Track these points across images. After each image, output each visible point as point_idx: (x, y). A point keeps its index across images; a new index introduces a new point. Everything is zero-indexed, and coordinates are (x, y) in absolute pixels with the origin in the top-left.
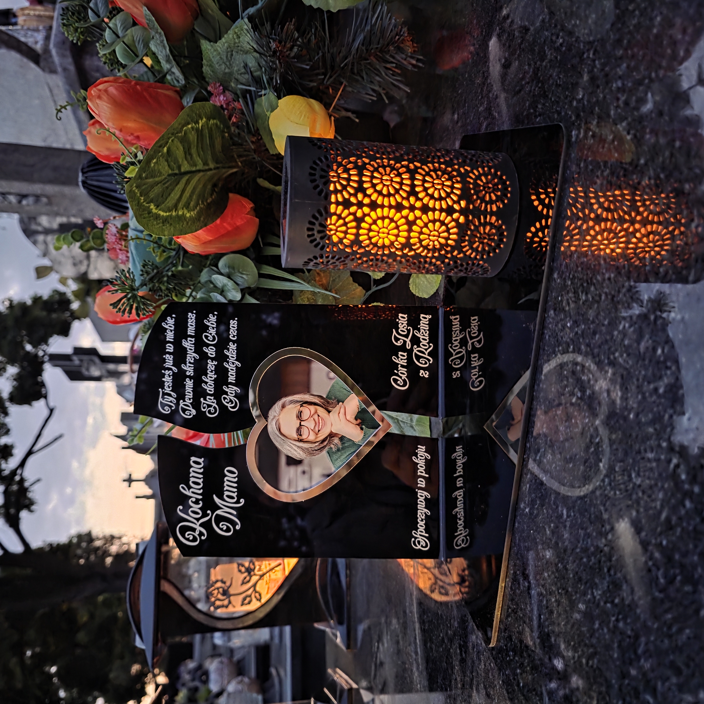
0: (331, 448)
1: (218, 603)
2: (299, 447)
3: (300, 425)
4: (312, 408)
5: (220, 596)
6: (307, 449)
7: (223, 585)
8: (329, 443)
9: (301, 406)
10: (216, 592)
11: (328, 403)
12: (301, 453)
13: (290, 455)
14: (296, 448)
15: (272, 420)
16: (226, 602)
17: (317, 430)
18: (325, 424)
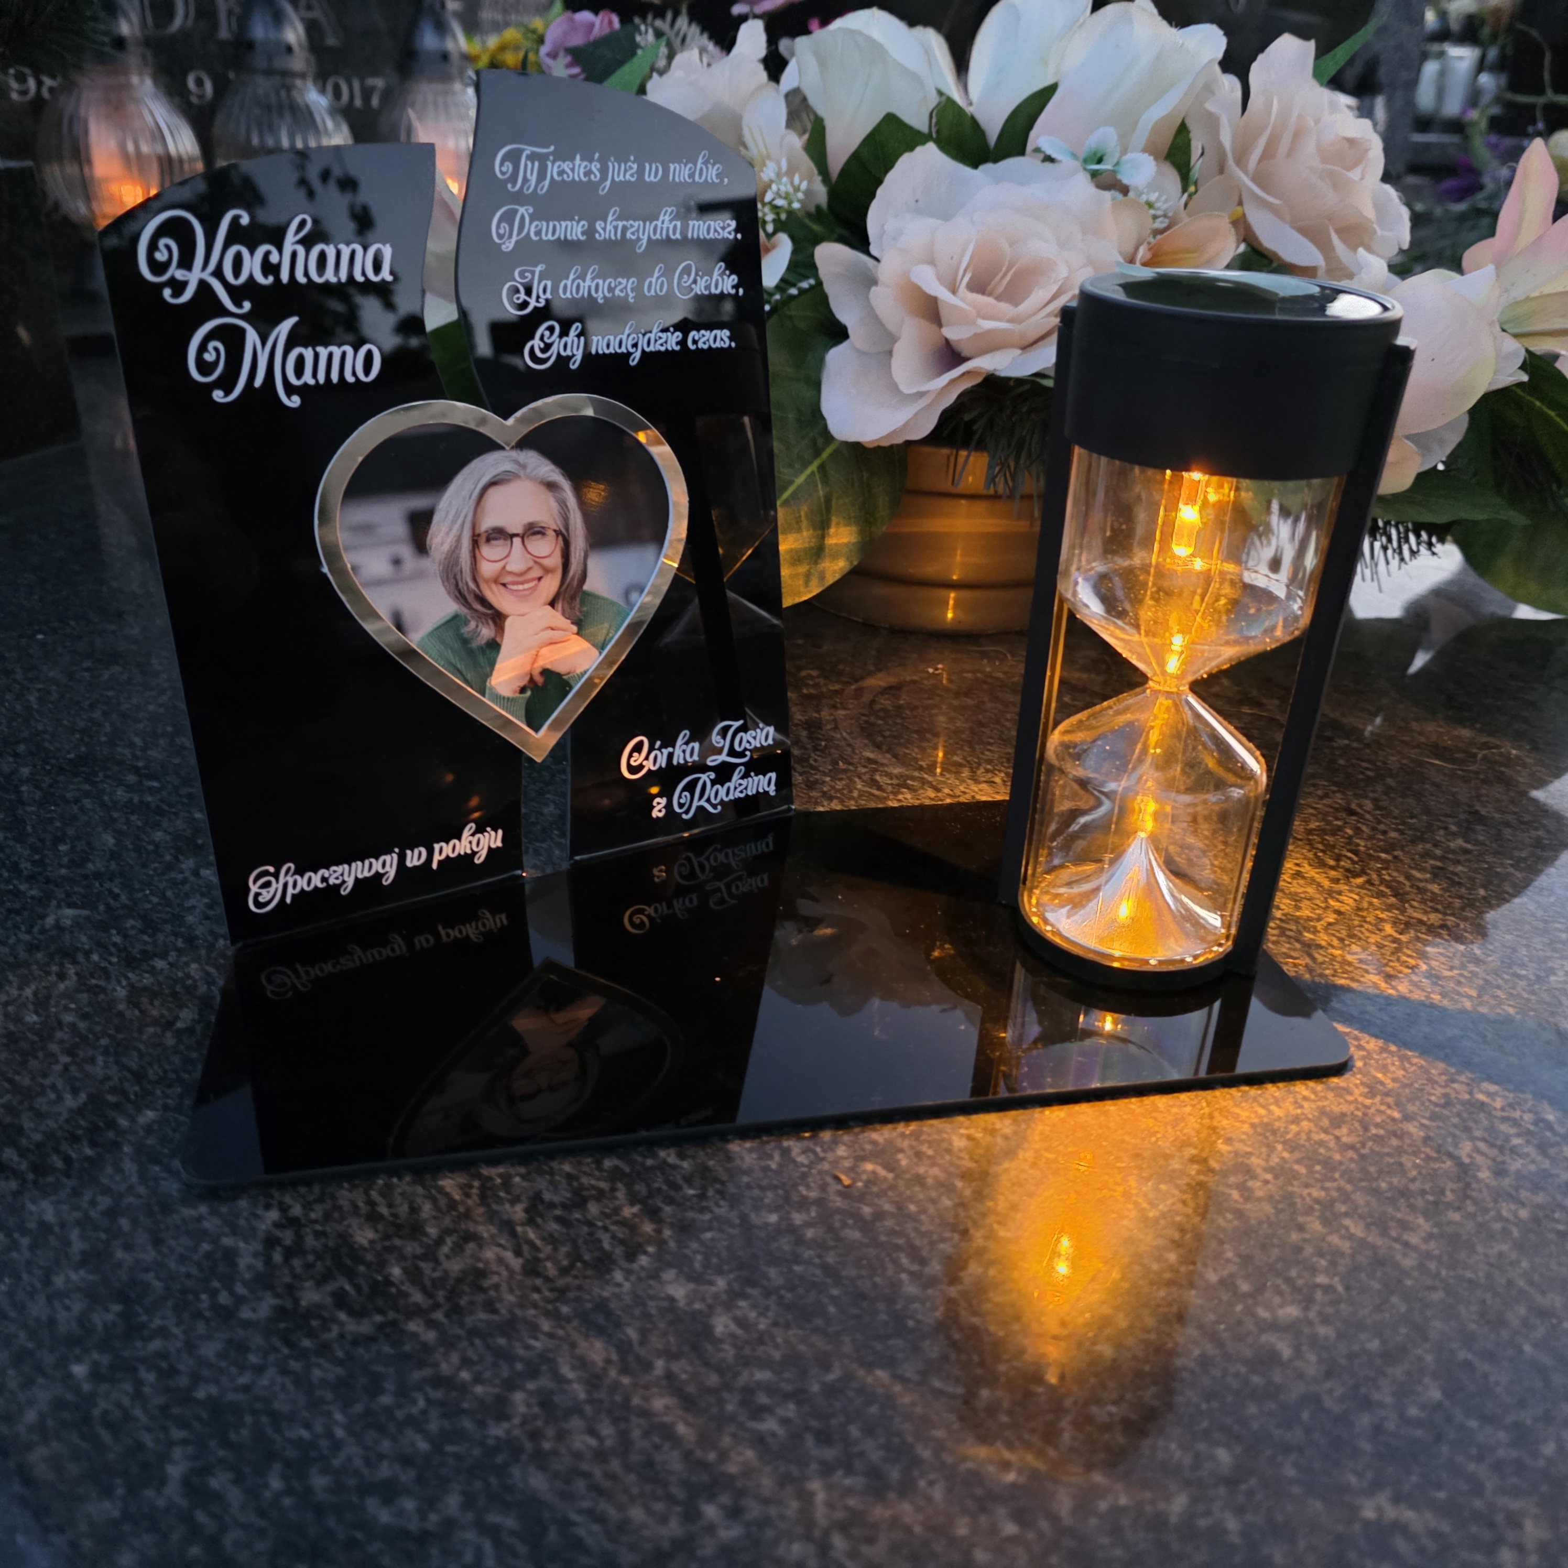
0: (466, 622)
2: (459, 539)
3: (513, 536)
4: (555, 560)
6: (457, 563)
8: (480, 617)
9: (558, 533)
11: (573, 598)
12: (446, 547)
13: (436, 518)
14: (454, 532)
15: (517, 462)
17: (507, 579)
18: (523, 597)
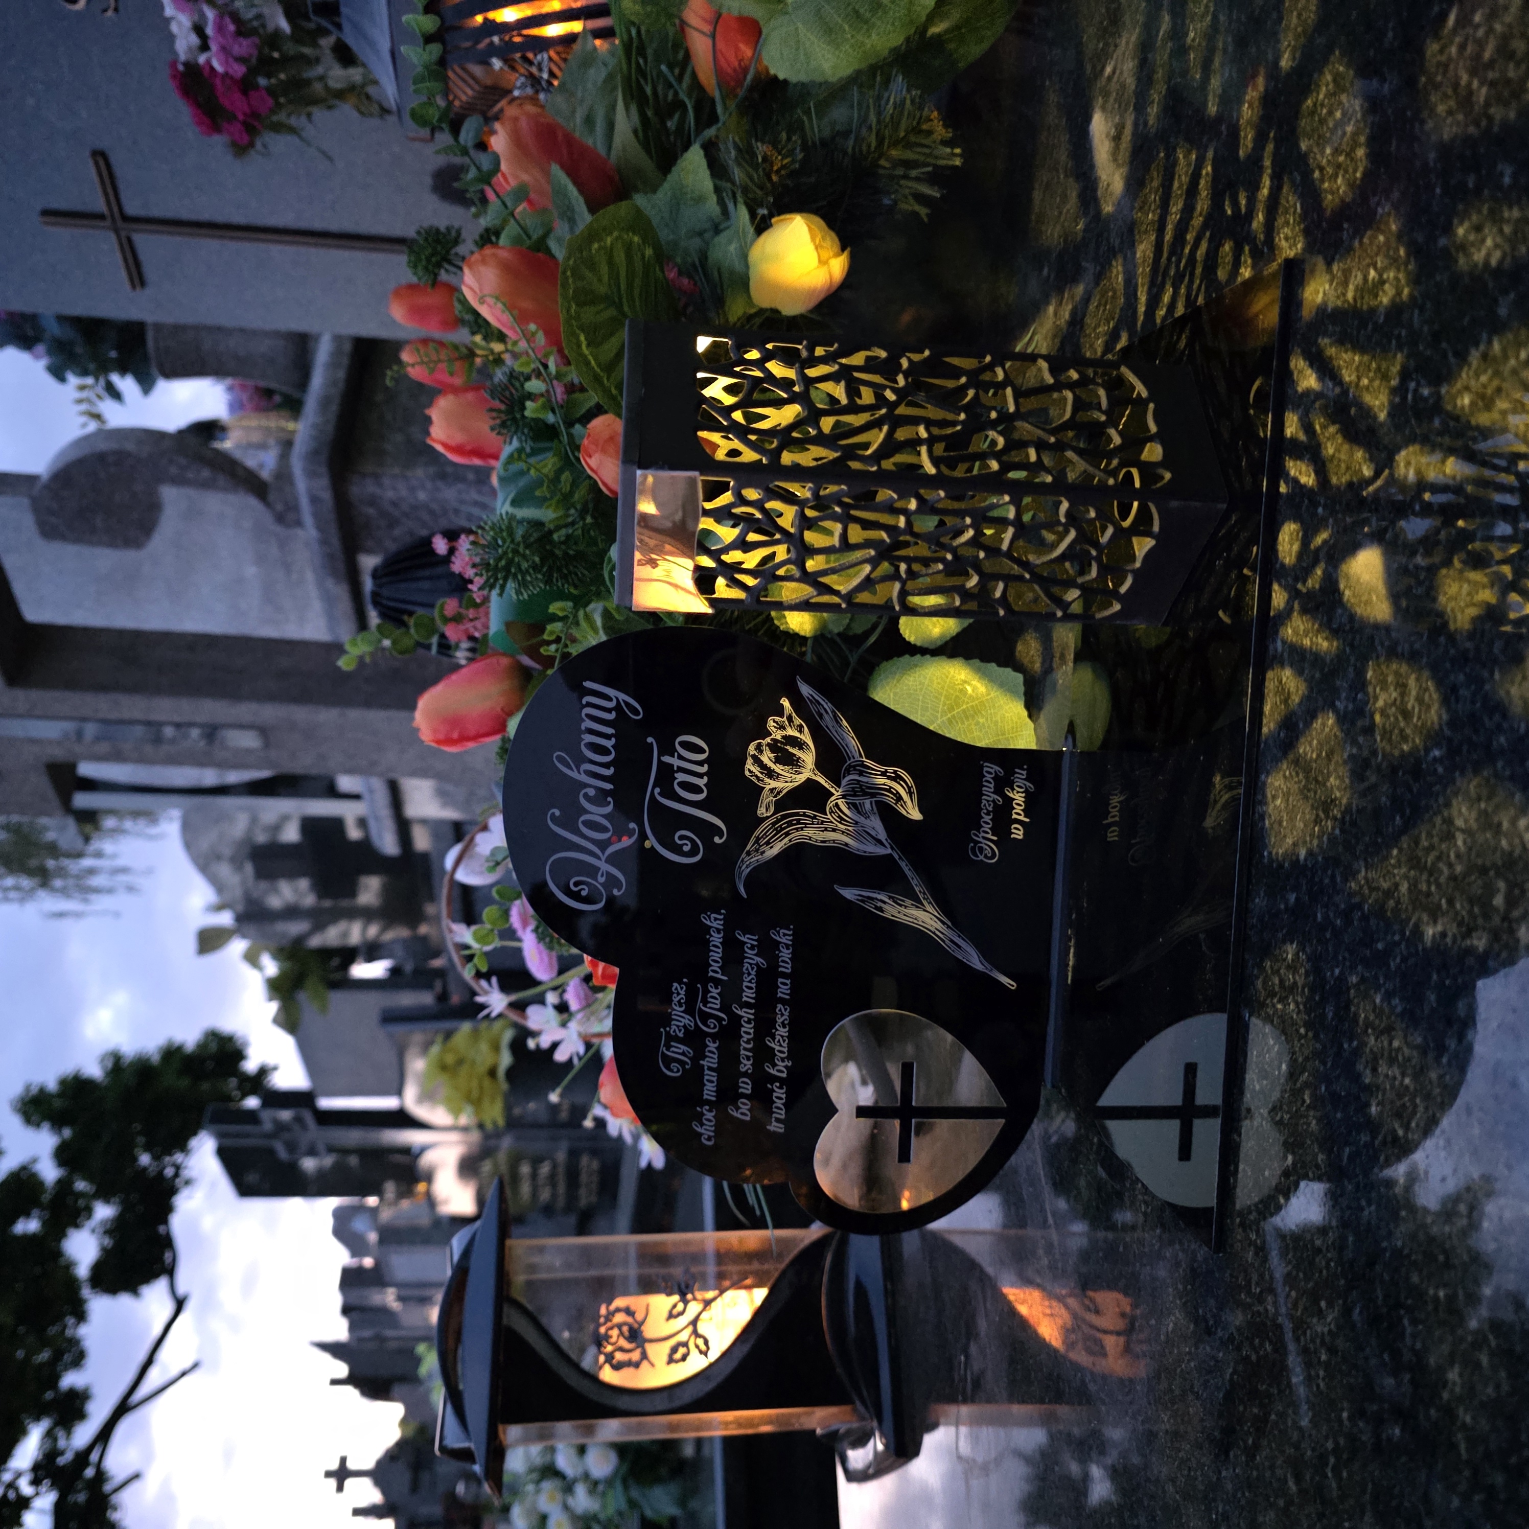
1: (619, 1356)
5: (623, 1343)
7: (629, 1320)
10: (615, 1333)
16: (636, 1356)
